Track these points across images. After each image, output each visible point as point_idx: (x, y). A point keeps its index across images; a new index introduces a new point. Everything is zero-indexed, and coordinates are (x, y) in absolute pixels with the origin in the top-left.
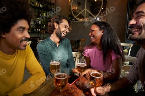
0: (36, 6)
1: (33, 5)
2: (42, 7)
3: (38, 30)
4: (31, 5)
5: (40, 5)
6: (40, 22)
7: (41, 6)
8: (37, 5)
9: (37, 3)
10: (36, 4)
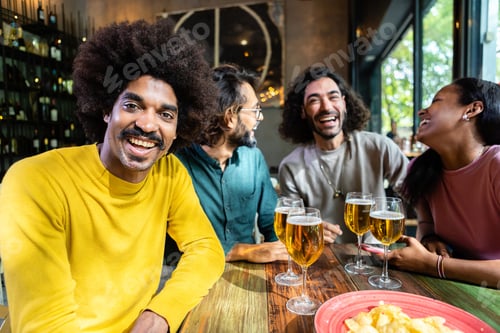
0: (35, 52)
1: (22, 49)
2: (59, 59)
3: (46, 141)
4: (16, 50)
5: (50, 52)
6: (54, 113)
7: (56, 54)
8: (40, 48)
9: (40, 42)
10: (33, 47)
